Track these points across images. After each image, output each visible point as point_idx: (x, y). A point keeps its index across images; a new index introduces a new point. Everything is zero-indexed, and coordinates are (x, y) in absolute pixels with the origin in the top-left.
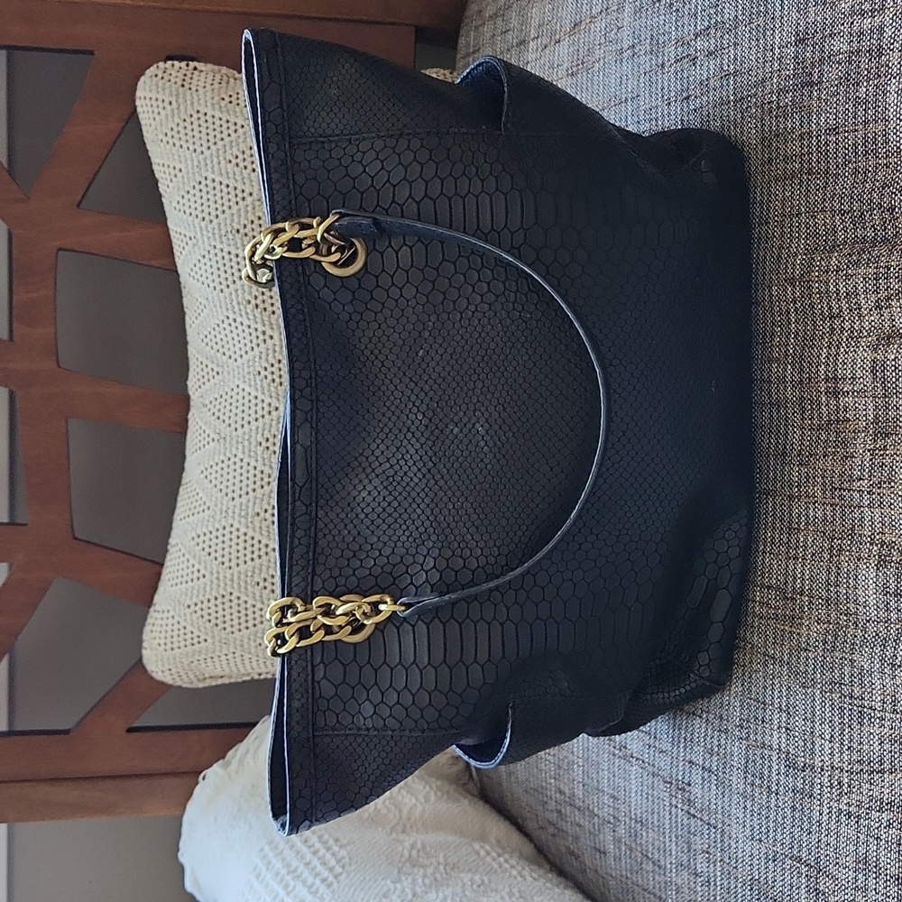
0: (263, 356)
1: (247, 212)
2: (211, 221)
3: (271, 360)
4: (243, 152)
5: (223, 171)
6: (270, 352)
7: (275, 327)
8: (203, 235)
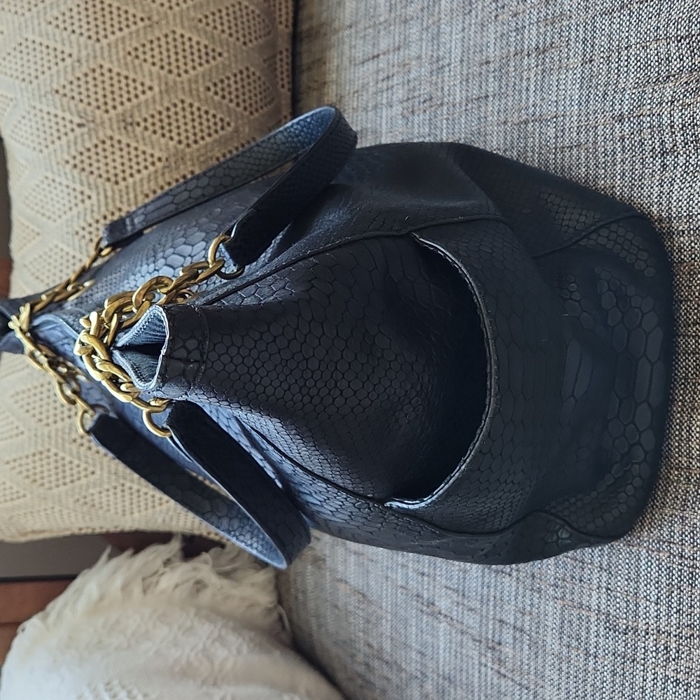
0: (82, 216)
1: (66, 72)
2: (31, 82)
3: (90, 220)
4: (64, 14)
5: (44, 32)
6: (89, 212)
7: (93, 187)
8: (22, 96)
